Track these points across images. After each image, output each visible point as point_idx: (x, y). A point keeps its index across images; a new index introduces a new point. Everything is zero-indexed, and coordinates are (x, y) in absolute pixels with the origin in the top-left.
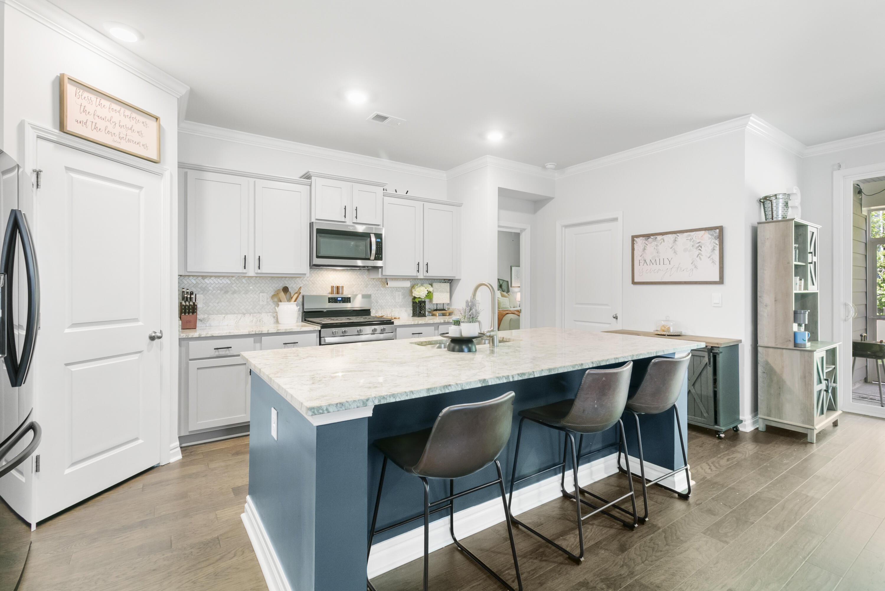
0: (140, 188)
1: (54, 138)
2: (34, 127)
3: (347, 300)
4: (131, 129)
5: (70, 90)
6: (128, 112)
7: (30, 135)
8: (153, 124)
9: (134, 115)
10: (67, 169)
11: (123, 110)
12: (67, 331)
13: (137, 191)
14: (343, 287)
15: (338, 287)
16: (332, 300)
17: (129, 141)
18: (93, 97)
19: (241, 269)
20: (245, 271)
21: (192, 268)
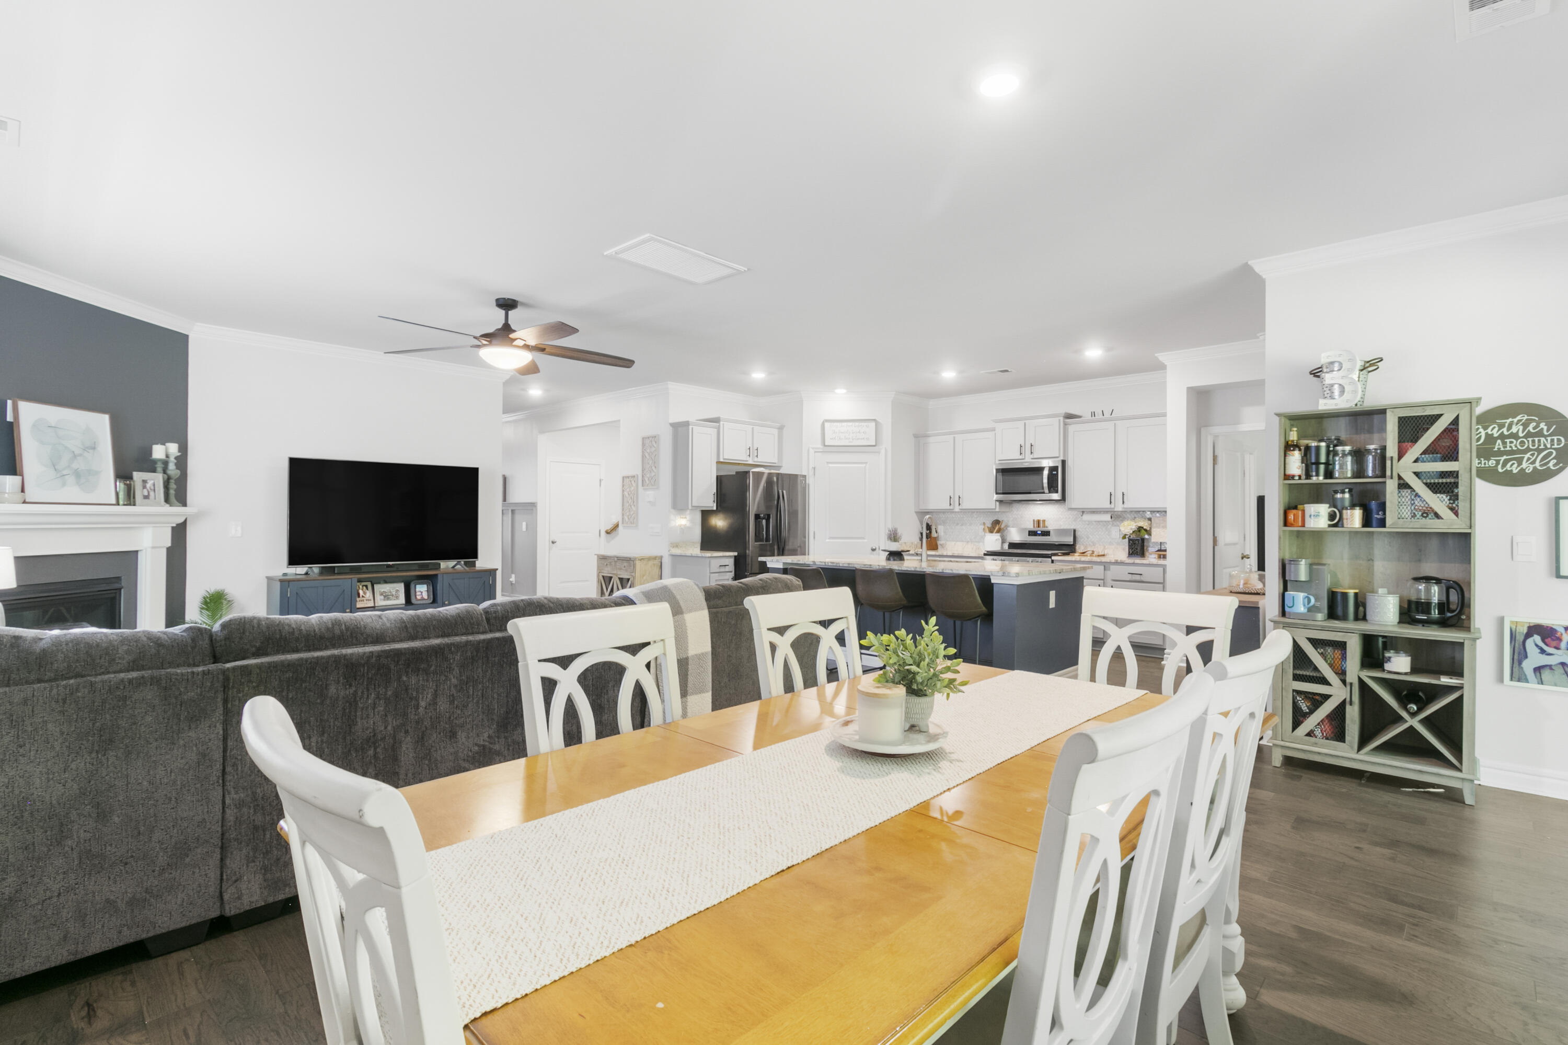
0: (866, 463)
1: (821, 450)
2: (813, 449)
3: (1046, 533)
4: (859, 432)
5: (827, 425)
6: (857, 424)
7: (812, 451)
8: (873, 424)
9: (860, 424)
10: (828, 463)
11: (854, 423)
12: (827, 540)
13: (864, 465)
14: (1044, 521)
15: (1039, 521)
16: (1032, 533)
17: (858, 439)
18: (838, 424)
19: (948, 507)
20: (951, 507)
21: (923, 507)
